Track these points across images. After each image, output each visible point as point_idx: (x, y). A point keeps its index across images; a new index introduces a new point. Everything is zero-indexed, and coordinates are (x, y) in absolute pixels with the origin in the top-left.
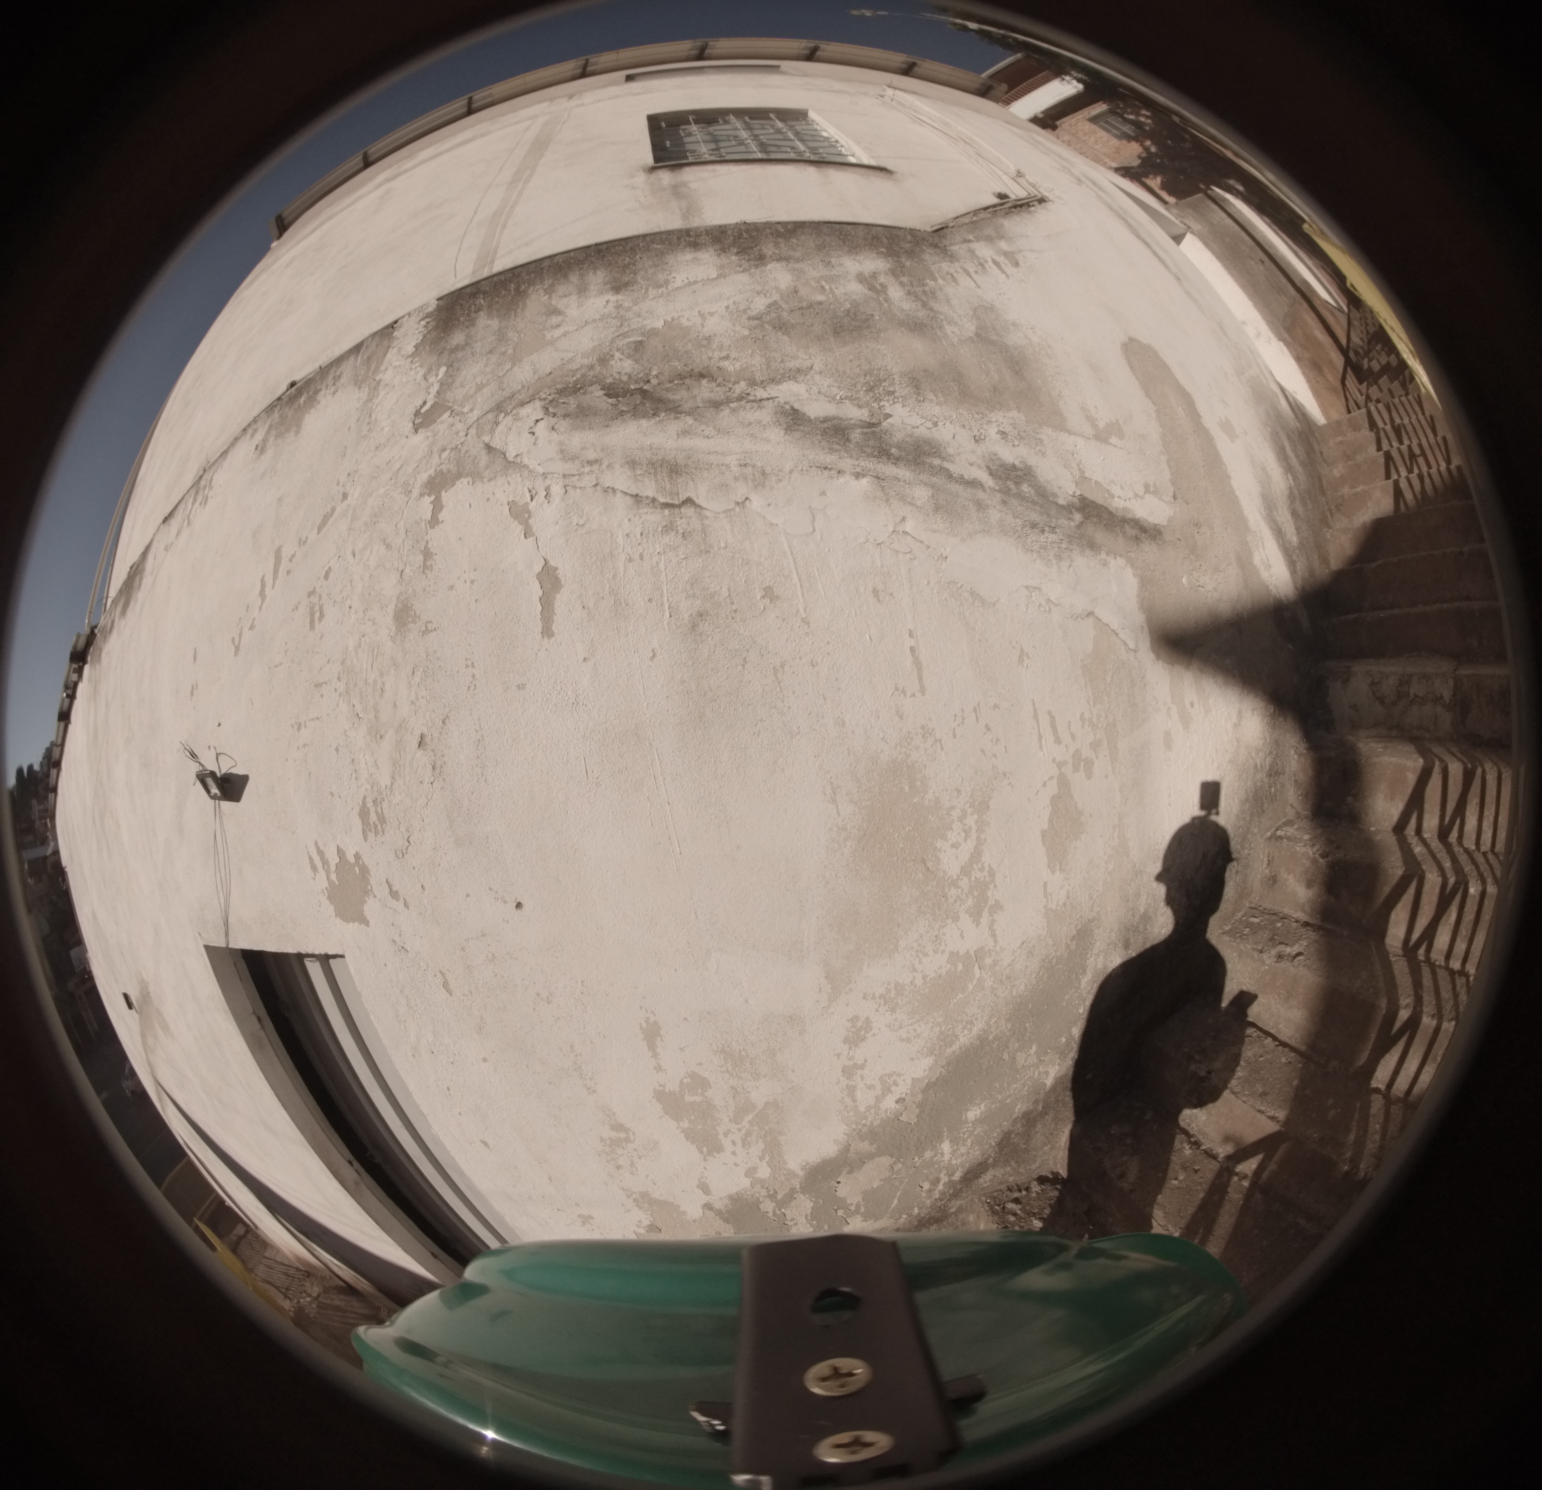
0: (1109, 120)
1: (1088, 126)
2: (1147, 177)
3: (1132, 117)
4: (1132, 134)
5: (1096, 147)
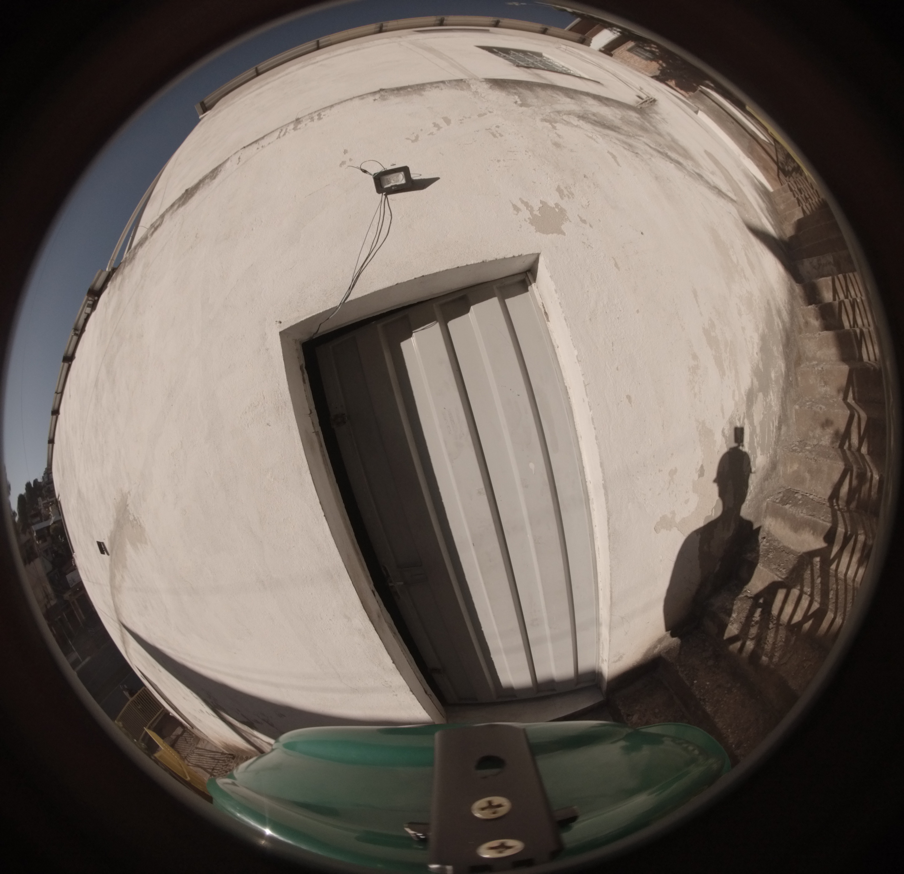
0: (638, 51)
1: (628, 54)
2: (667, 80)
3: (648, 48)
4: (651, 57)
5: (636, 64)
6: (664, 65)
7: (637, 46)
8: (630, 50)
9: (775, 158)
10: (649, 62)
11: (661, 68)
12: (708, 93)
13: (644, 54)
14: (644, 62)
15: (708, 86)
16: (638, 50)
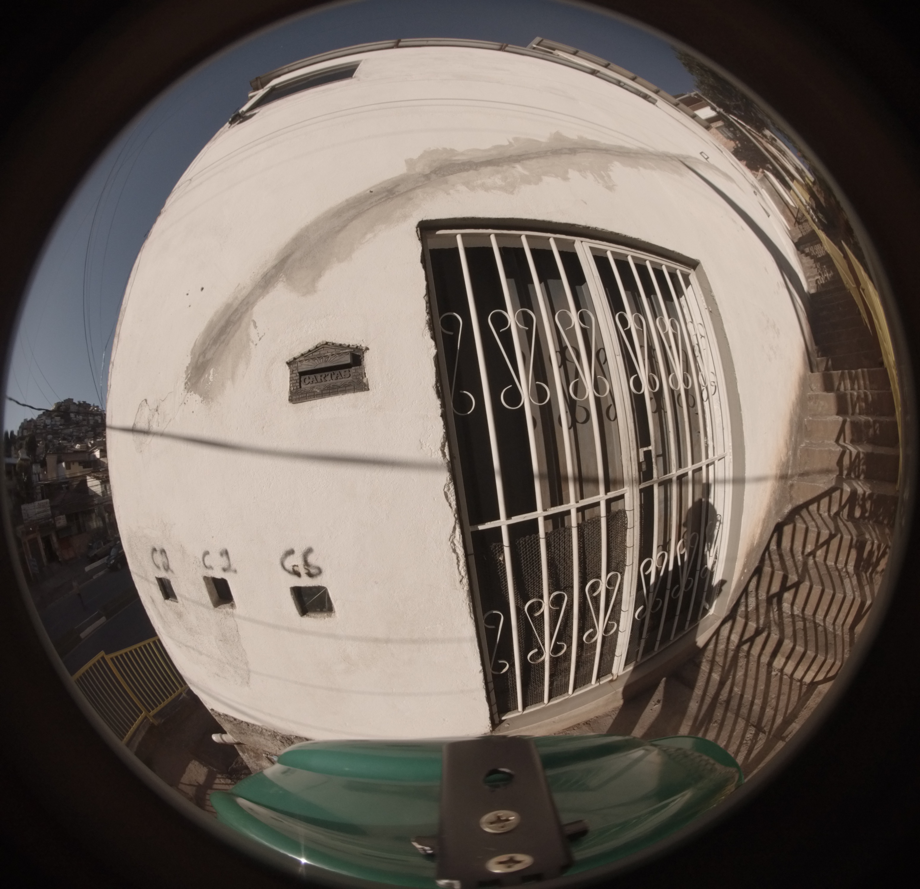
4: (731, 137)
6: (739, 145)
7: (725, 126)
8: (717, 128)
9: (796, 216)
10: (729, 140)
11: (735, 147)
12: (768, 176)
13: (727, 133)
14: (725, 140)
15: (768, 169)
16: (724, 129)
